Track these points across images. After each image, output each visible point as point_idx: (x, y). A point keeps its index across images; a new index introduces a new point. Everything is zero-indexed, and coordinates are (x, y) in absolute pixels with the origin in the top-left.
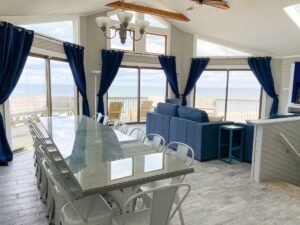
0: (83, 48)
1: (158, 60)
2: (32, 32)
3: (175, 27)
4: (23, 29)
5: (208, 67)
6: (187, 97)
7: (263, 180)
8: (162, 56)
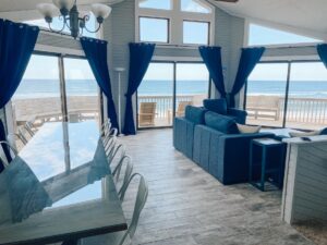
0: (106, 43)
1: (198, 53)
2: (37, 27)
3: (221, 11)
4: (25, 25)
5: (262, 59)
6: (236, 97)
7: (296, 222)
8: (204, 47)
